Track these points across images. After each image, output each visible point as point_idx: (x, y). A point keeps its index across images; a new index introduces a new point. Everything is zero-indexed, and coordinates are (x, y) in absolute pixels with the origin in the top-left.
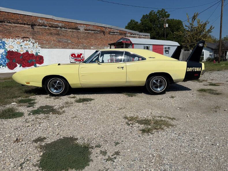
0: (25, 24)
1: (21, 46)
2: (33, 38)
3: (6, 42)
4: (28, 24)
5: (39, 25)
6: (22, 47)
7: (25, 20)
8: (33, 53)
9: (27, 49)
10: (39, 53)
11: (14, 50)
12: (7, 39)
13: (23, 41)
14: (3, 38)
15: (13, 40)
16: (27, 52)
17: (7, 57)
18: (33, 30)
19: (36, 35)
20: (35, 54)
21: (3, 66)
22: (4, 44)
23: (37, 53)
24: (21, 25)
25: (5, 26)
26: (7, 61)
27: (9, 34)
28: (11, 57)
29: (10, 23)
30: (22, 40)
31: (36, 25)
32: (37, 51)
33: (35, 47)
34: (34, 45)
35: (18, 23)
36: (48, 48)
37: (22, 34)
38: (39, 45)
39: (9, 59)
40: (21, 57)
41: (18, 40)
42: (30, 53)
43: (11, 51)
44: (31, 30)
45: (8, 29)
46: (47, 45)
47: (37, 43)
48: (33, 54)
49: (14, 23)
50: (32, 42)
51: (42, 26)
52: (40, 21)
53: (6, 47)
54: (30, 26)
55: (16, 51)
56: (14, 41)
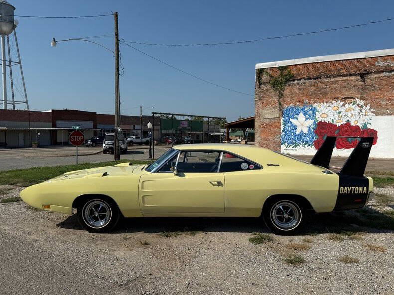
0: (350, 75)
1: (339, 112)
2: (361, 98)
3: (318, 108)
4: (355, 75)
5: (376, 73)
6: (341, 114)
7: (352, 68)
8: (358, 124)
9: (348, 118)
10: (370, 124)
11: (328, 120)
12: (320, 103)
13: (344, 105)
14: (314, 103)
15: (328, 104)
16: (348, 122)
17: (316, 132)
18: (363, 83)
19: (367, 91)
20: (360, 126)
21: (309, 145)
22: (314, 111)
23: (365, 125)
24: (345, 78)
25: (320, 84)
26: (315, 137)
27: (324, 96)
28: (322, 131)
29: (327, 77)
30: (342, 103)
31: (371, 73)
32: (366, 121)
33: (364, 113)
34: (361, 111)
35: (339, 76)
36: (390, 114)
37: (344, 93)
38: (372, 110)
39: (318, 134)
40: (337, 132)
41: (335, 105)
42: (352, 124)
43: (323, 121)
44: (360, 83)
45: (323, 88)
46: (387, 109)
47: (368, 106)
48: (358, 126)
49: (335, 77)
50: (358, 105)
51: (382, 72)
52: (381, 64)
53: (317, 117)
54: (359, 78)
55: (331, 121)
56: (329, 106)
